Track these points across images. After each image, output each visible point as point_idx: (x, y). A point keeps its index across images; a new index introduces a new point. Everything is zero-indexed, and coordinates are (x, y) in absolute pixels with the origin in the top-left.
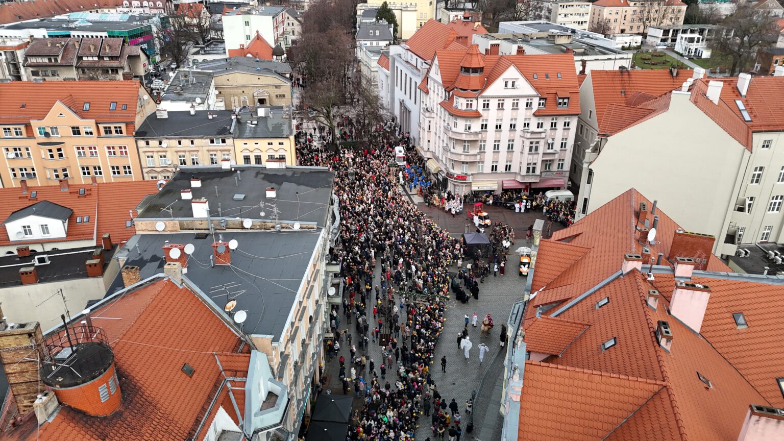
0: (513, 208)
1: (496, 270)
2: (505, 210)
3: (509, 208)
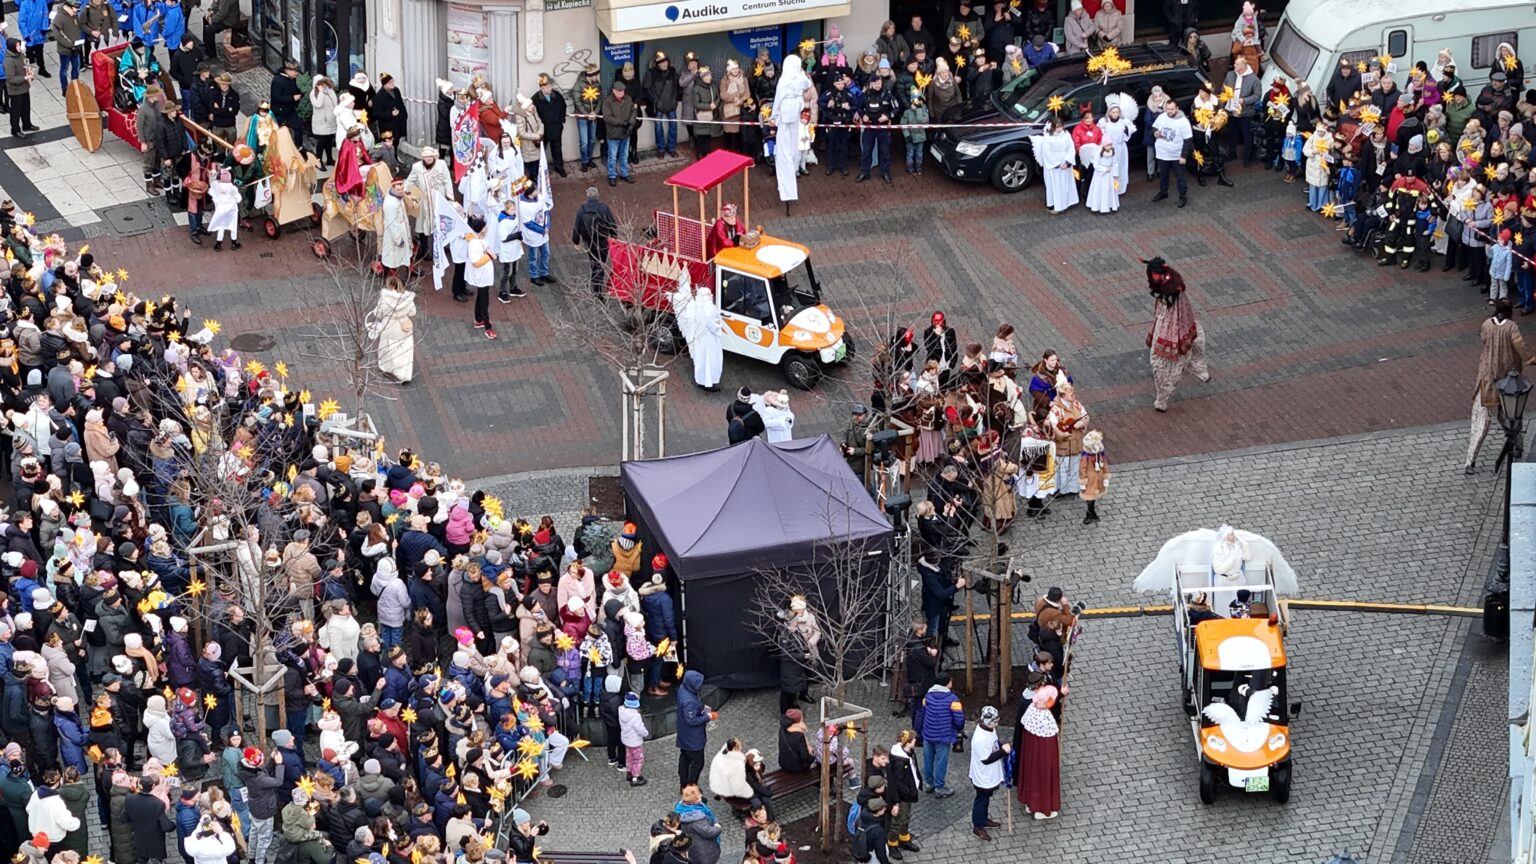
0: (1014, 174)
1: (989, 776)
2: (945, 204)
3: (983, 177)
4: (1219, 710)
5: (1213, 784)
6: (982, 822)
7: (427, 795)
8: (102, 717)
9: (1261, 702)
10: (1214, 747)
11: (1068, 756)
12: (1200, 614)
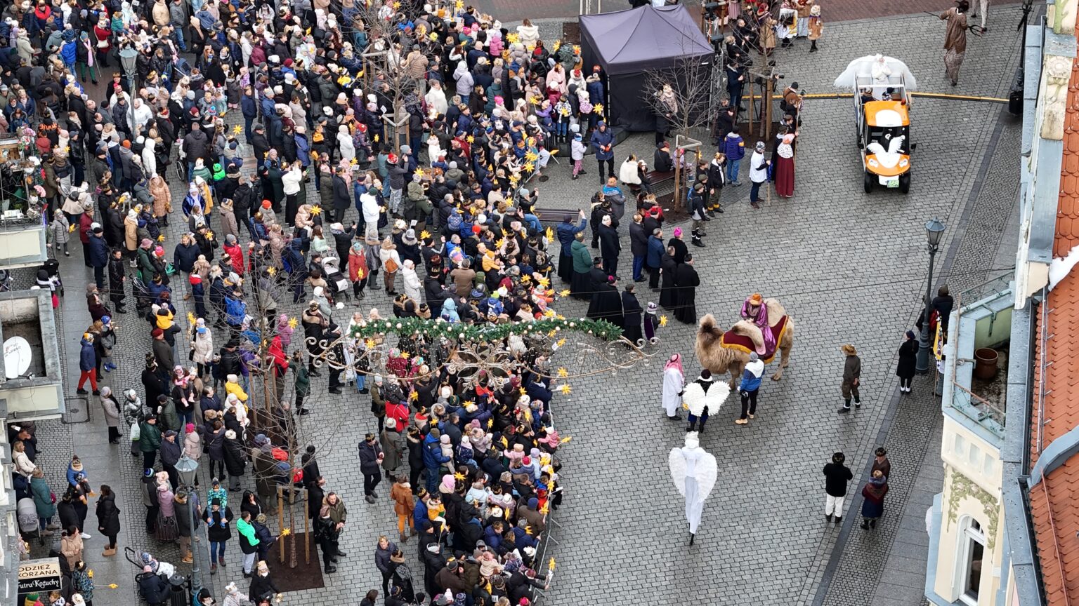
4: (875, 146)
5: (871, 183)
6: (755, 199)
7: (479, 179)
8: (319, 137)
9: (896, 143)
10: (872, 165)
11: (799, 167)
12: (867, 98)
